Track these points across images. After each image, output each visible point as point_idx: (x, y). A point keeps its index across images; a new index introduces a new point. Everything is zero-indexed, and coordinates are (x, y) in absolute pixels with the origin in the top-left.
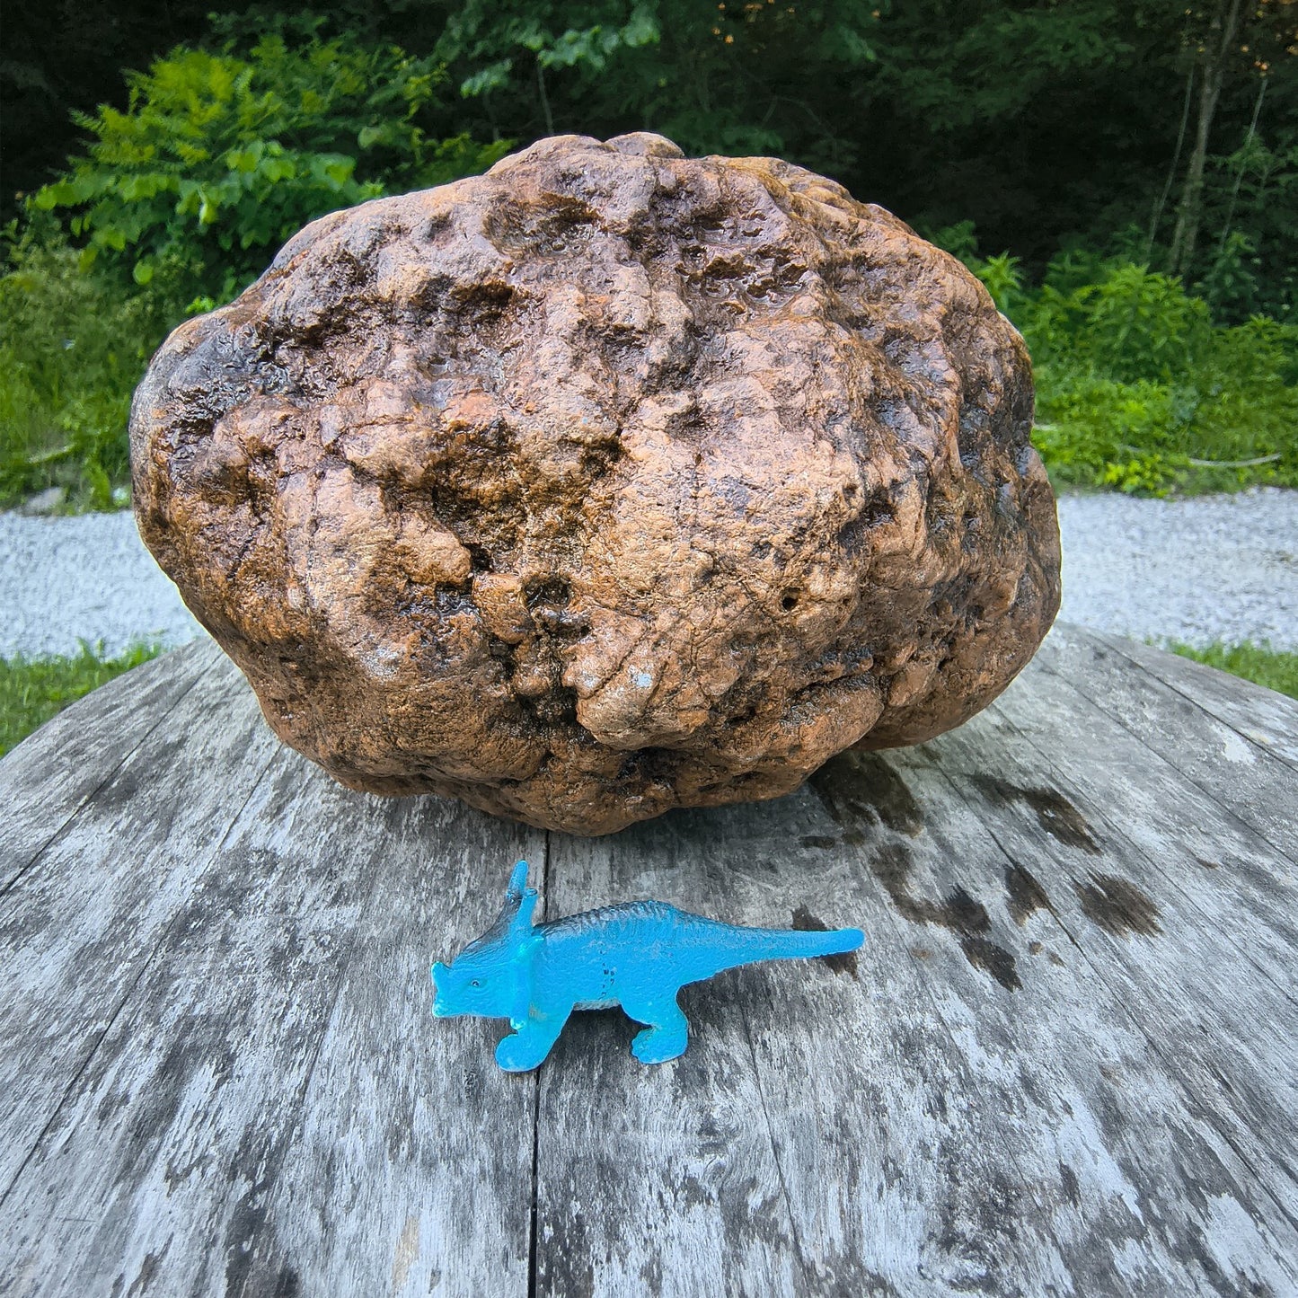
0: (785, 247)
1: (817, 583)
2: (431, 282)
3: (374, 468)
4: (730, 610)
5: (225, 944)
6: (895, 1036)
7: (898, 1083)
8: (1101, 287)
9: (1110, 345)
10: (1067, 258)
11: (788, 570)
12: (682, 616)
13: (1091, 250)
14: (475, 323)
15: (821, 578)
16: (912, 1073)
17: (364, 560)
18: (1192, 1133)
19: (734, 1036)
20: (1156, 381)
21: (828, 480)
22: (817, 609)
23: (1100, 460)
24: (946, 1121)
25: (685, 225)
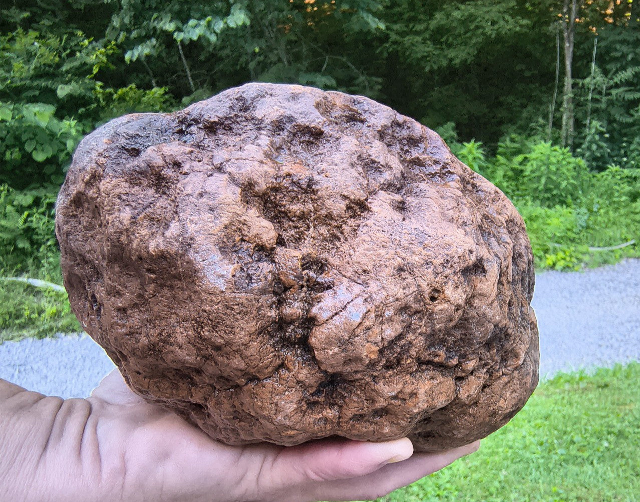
8: (527, 155)
9: (538, 188)
10: (508, 139)
20: (564, 206)
23: (542, 253)
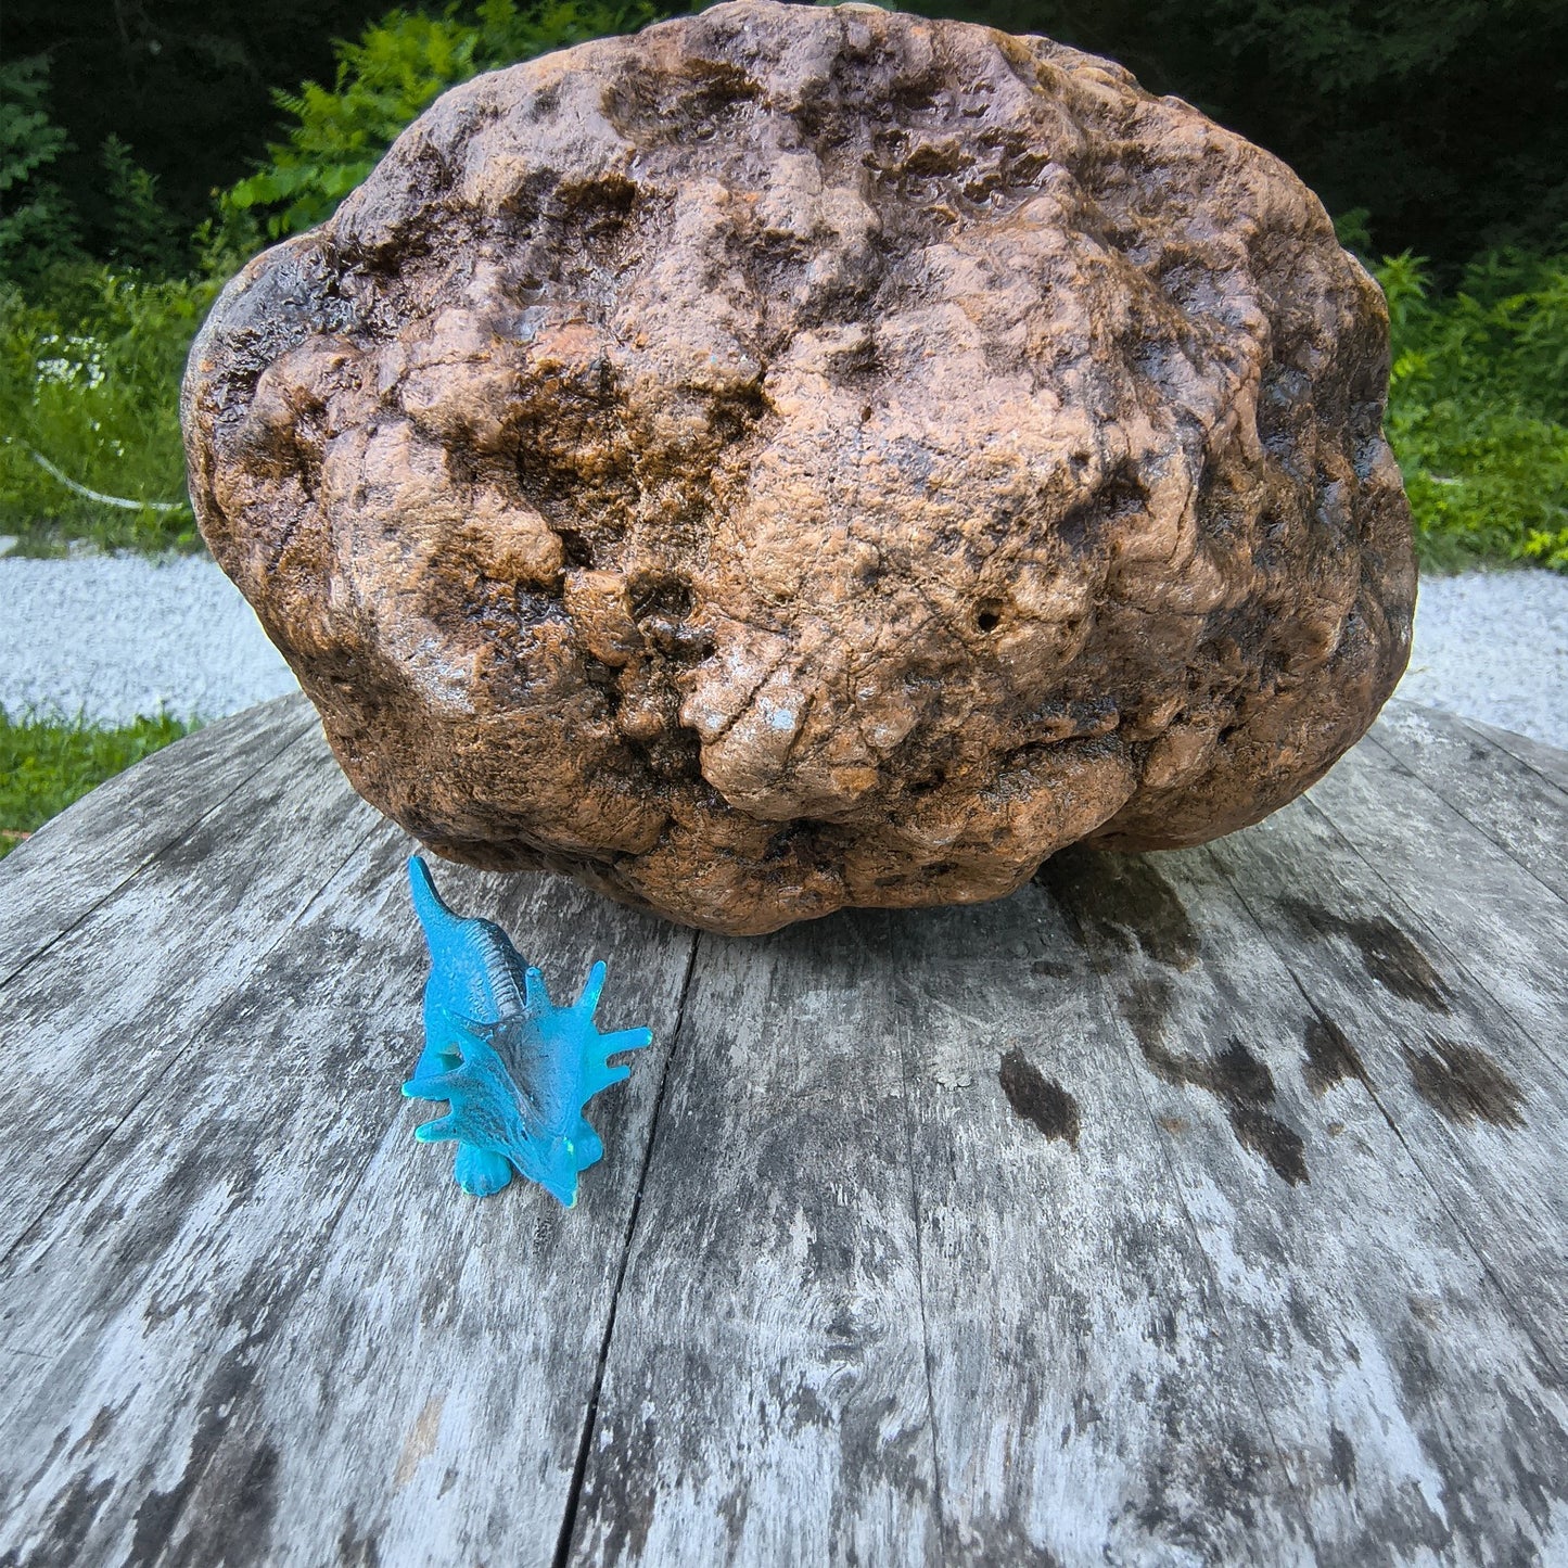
0: (1019, 129)
1: (1027, 593)
2: (530, 179)
3: (437, 424)
4: (901, 627)
5: (277, 1038)
6: (1118, 1229)
7: (1113, 1292)
8: (1537, 296)
9: (1545, 373)
10: (1494, 257)
11: (985, 573)
12: (835, 634)
13: (1527, 247)
14: (587, 236)
15: (1032, 586)
16: (1134, 1280)
17: (422, 544)
18: (1539, 1407)
19: (898, 1208)
21: (1048, 443)
22: (1028, 631)
23: (1520, 525)
24: (1172, 1351)
25: (880, 100)
